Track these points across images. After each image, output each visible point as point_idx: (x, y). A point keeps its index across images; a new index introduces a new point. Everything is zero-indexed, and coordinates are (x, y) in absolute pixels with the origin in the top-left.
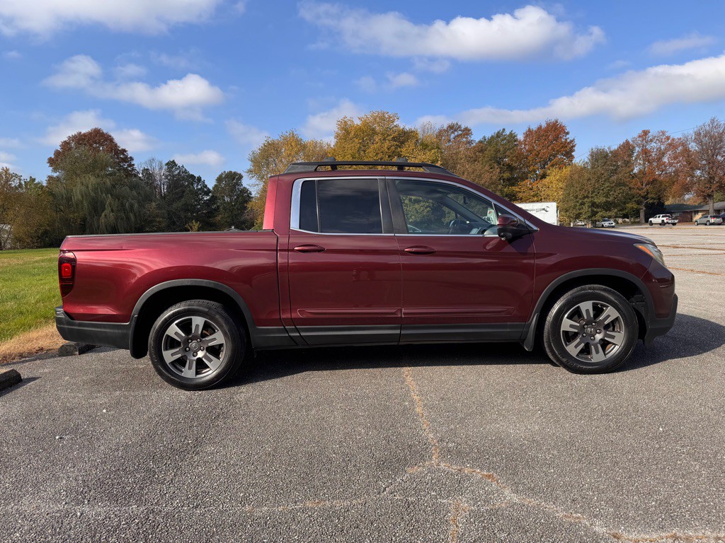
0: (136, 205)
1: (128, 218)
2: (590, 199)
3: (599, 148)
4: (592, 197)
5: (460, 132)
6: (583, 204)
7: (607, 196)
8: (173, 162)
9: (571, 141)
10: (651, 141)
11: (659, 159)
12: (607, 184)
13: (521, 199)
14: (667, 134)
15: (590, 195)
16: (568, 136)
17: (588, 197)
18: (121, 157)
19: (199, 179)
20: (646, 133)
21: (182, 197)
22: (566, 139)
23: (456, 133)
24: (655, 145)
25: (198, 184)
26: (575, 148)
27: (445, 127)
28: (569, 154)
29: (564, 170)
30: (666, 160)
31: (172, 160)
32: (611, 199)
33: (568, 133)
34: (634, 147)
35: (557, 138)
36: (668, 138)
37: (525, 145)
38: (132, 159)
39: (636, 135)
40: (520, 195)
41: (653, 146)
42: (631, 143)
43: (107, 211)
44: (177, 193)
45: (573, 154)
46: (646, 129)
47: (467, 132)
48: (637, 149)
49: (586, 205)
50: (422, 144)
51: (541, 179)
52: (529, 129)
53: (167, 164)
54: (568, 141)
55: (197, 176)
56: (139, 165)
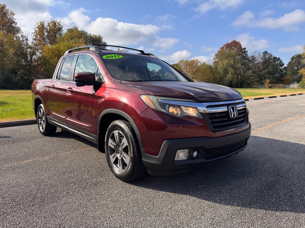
0: (242, 72)
1: (238, 77)
8: (266, 52)
18: (242, 51)
19: (279, 59)
21: (267, 68)
25: (278, 61)
31: (266, 51)
38: (247, 52)
43: (229, 74)
44: (265, 66)
53: (263, 53)
55: (278, 57)
56: (250, 54)
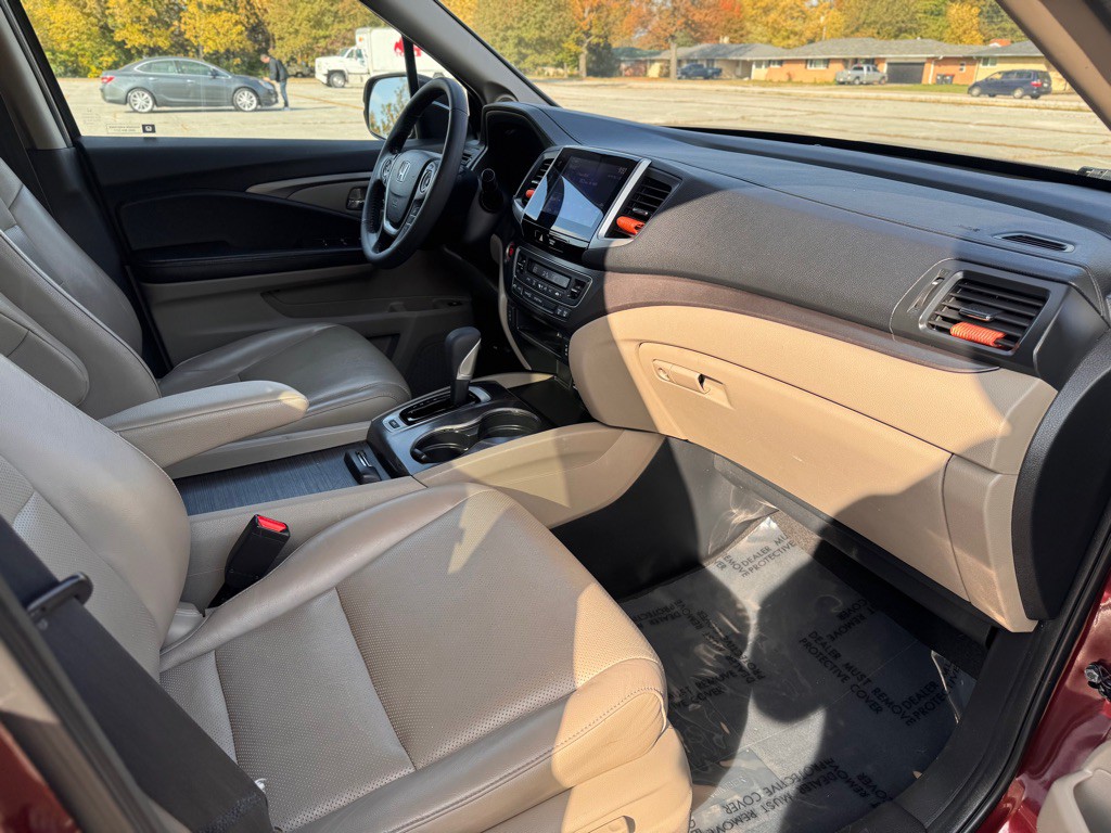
2: (516, 32)
4: (519, 28)
6: (505, 39)
7: (540, 29)
15: (515, 25)
17: (512, 28)
32: (546, 34)
49: (511, 42)
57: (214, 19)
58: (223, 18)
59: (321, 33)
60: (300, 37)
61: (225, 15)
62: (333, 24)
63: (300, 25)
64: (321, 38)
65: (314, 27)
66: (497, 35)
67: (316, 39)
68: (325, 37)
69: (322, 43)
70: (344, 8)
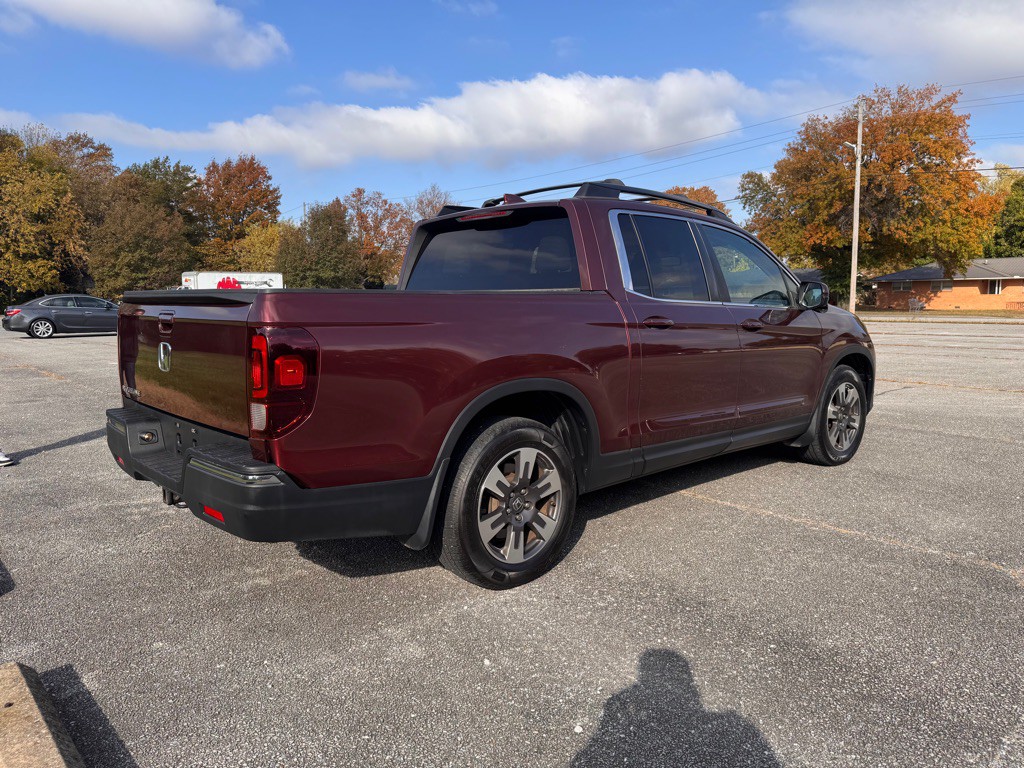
2: (313, 273)
3: (320, 204)
4: (316, 270)
5: (92, 150)
6: (304, 278)
7: (334, 270)
9: (275, 190)
10: (367, 203)
11: (377, 227)
12: (335, 254)
13: (211, 266)
14: (384, 198)
15: (313, 267)
16: (270, 182)
17: (310, 269)
20: (360, 192)
22: (268, 186)
23: (85, 151)
24: (371, 208)
26: (281, 200)
27: (64, 138)
28: (272, 208)
29: (270, 229)
30: (384, 229)
32: (340, 274)
33: (270, 178)
34: (346, 209)
35: (254, 182)
36: (385, 202)
37: (209, 186)
39: (349, 194)
40: (210, 260)
41: (369, 209)
42: (342, 201)
45: (278, 207)
46: (361, 188)
47: (104, 151)
48: (350, 211)
49: (310, 280)
50: (31, 159)
51: (237, 238)
52: (214, 163)
54: (271, 189)
57: (30, 265)
58: (38, 264)
59: (141, 275)
60: (120, 279)
61: (40, 262)
62: (151, 269)
63: (121, 269)
64: (140, 279)
65: (133, 271)
66: (298, 275)
67: (136, 281)
68: (144, 279)
69: (141, 284)
70: (162, 257)
